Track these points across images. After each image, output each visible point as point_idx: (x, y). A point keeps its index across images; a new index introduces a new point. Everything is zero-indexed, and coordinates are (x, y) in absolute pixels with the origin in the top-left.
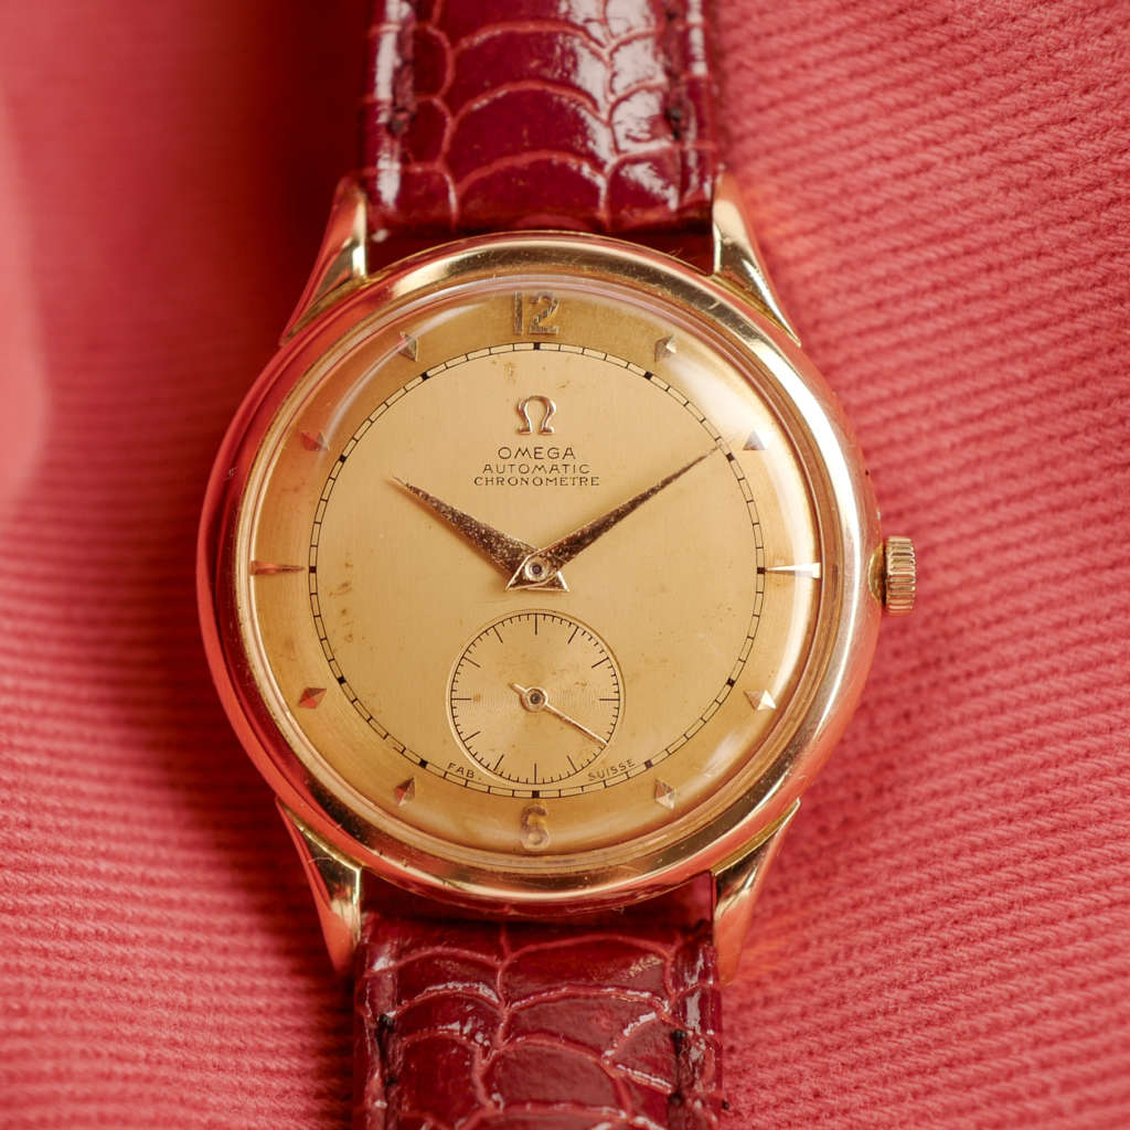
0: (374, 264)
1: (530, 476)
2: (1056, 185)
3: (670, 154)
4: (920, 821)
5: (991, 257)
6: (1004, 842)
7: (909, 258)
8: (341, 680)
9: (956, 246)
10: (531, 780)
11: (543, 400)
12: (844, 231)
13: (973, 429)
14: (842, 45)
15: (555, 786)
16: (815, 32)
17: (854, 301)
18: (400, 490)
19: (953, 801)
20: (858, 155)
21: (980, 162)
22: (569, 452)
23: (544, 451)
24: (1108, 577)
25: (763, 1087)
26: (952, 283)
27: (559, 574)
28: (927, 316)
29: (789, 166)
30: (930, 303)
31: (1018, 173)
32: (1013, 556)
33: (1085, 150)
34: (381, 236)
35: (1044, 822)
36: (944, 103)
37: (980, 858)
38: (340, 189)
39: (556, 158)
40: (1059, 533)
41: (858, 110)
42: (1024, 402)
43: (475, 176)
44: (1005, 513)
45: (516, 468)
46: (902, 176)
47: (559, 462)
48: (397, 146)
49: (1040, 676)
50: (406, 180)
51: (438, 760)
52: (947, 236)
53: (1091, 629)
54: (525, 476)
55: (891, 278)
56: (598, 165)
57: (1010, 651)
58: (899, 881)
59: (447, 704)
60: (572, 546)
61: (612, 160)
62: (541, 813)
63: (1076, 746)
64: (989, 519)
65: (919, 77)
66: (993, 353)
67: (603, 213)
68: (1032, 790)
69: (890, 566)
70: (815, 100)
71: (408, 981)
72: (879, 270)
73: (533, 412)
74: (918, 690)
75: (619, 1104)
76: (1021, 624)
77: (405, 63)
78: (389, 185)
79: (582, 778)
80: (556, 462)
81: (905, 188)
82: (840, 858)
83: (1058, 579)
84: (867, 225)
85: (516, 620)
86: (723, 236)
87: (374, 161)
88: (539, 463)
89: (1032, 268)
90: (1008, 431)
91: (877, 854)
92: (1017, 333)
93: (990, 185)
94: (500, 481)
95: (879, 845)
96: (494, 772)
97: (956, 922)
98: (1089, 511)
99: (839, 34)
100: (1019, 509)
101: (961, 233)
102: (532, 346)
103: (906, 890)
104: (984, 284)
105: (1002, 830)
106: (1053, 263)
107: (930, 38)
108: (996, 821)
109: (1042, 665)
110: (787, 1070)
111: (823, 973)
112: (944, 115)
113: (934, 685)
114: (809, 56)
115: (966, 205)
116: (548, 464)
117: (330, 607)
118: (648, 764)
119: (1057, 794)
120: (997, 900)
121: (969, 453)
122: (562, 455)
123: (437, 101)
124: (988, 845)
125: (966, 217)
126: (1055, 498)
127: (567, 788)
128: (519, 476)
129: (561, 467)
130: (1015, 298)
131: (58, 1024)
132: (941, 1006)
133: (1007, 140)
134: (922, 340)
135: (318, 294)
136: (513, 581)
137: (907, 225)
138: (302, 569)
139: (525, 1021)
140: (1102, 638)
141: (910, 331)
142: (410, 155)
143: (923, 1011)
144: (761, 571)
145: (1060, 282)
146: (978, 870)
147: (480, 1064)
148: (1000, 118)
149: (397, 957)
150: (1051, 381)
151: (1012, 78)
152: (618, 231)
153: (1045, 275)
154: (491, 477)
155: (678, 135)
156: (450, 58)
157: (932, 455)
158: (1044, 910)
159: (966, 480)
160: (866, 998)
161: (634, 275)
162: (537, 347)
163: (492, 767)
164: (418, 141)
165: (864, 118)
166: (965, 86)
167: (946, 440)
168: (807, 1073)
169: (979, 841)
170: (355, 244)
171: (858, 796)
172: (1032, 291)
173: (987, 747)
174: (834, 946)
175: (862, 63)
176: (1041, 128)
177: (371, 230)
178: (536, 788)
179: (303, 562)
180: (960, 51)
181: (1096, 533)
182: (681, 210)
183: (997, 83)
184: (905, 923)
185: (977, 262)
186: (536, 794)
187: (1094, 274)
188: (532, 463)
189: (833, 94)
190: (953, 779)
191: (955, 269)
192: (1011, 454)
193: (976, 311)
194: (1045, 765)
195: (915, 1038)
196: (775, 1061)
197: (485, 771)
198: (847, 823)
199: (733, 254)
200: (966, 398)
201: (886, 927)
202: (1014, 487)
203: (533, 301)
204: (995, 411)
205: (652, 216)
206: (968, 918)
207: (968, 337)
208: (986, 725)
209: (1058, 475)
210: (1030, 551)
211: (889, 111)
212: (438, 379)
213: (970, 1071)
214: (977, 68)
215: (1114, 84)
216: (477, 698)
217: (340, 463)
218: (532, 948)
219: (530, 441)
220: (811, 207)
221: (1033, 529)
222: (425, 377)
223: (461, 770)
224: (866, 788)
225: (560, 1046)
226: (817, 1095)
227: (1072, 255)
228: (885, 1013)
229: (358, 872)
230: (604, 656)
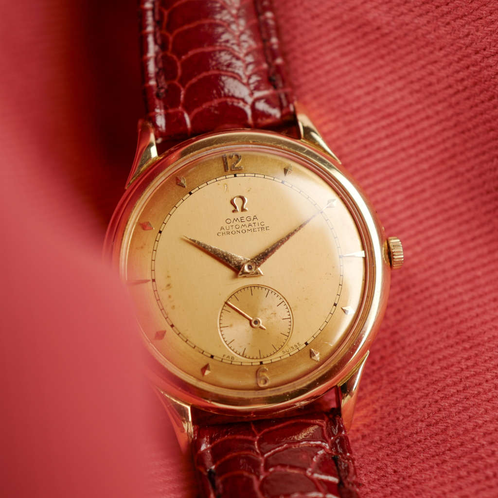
0: (160, 152)
1: (240, 229)
2: (432, 89)
3: (273, 95)
4: (414, 353)
5: (408, 121)
6: (452, 356)
7: (374, 126)
8: (172, 326)
9: (393, 119)
10: (259, 357)
11: (242, 197)
12: (347, 118)
13: (409, 192)
14: (336, 44)
15: (270, 358)
17: (355, 146)
18: (187, 242)
19: (426, 342)
20: (349, 87)
21: (399, 84)
22: (255, 218)
23: (245, 218)
24: (471, 245)
25: (371, 473)
26: (394, 134)
27: (259, 269)
28: (385, 148)
29: (321, 95)
30: (386, 143)
31: (416, 86)
32: (432, 241)
33: (443, 73)
34: (159, 141)
35: (467, 345)
36: (381, 62)
37: (444, 364)
38: (140, 123)
40: (449, 229)
41: (346, 69)
42: (428, 179)
43: (196, 111)
44: (426, 224)
45: (234, 227)
46: (368, 93)
47: (251, 222)
48: (162, 104)
49: (452, 287)
50: (168, 117)
51: (218, 354)
52: (389, 115)
53: (468, 266)
54: (238, 230)
55: (369, 135)
56: (246, 103)
57: (437, 279)
58: (410, 379)
59: (219, 330)
60: (264, 256)
61: (250, 100)
62: (264, 371)
63: (473, 313)
64: (420, 228)
65: (369, 53)
66: (413, 160)
67: (250, 120)
68: (458, 333)
69: (392, 248)
70: (328, 67)
71: (216, 452)
72: (364, 132)
73: (238, 202)
74: (401, 300)
76: (440, 268)
77: (160, 69)
78: (161, 121)
79: (280, 354)
80: (250, 222)
81: (369, 98)
82: (383, 373)
83: (451, 248)
84: (356, 115)
85: (243, 290)
86: (302, 123)
87: (154, 111)
88: (243, 223)
89: (426, 124)
90: (423, 191)
91: (398, 369)
92: (422, 151)
93: (405, 92)
94: (228, 233)
95: (399, 365)
96: (243, 356)
97: (439, 391)
98: (459, 220)
99: (335, 39)
100: (432, 222)
101: (395, 113)
102: (233, 176)
103: (415, 381)
104: (407, 133)
105: (450, 351)
106: (433, 121)
107: (372, 37)
108: (446, 348)
109: (451, 283)
110: (379, 464)
111: (386, 421)
112: (381, 67)
113: (408, 297)
114: (323, 50)
115: (396, 101)
116: (247, 223)
117: (163, 295)
118: (306, 344)
119: (469, 334)
120: (454, 380)
121: (408, 203)
122: (252, 219)
123: (176, 82)
124: (445, 358)
125: (396, 107)
126: (446, 216)
127: (275, 358)
128: (236, 230)
129: (254, 225)
130: (420, 137)
132: (441, 426)
133: (409, 73)
134: (384, 159)
135: (140, 168)
136: (240, 273)
137: (373, 113)
138: (149, 281)
139: (271, 461)
140: (473, 269)
141: (379, 156)
142: (168, 106)
143: (434, 430)
144: (341, 257)
145: (437, 128)
146: (442, 369)
148: (405, 65)
149: (210, 443)
150: (438, 169)
151: (409, 49)
152: (256, 127)
153: (431, 126)
154: (224, 232)
155: (275, 87)
156: (179, 64)
157: (394, 204)
158: (476, 381)
159: (409, 213)
160: (407, 428)
162: (235, 176)
163: (241, 354)
164: (170, 101)
166: (389, 54)
167: (399, 198)
168: (389, 463)
169: (441, 357)
170: (151, 145)
171: (385, 347)
172: (427, 134)
173: (435, 319)
174: (388, 409)
175: (345, 50)
176: (423, 67)
177: (156, 139)
178: (261, 360)
179: (149, 277)
180: (385, 40)
181: (464, 228)
182: (282, 116)
183: (403, 52)
184: (417, 395)
185: (403, 124)
186: (261, 363)
187: (451, 123)
188: (241, 224)
189: (335, 64)
190: (424, 335)
191: (395, 128)
192: (426, 200)
193: (405, 144)
194: (461, 322)
195: (432, 441)
196: (373, 461)
197: (238, 356)
198: (382, 358)
199: (307, 130)
200: (404, 180)
201: (410, 398)
202: (428, 214)
203: (231, 157)
204: (416, 184)
205: (269, 121)
206: (444, 389)
207: (403, 155)
208: (433, 310)
209: (446, 206)
210: (438, 239)
211: (358, 68)
212: (196, 194)
213: (459, 451)
214: (394, 46)
215: (452, 45)
216: (231, 326)
217: (159, 234)
218: (266, 430)
219: (239, 214)
220: (332, 110)
221: (438, 229)
222: (190, 194)
223: (228, 357)
224: (388, 343)
226: (395, 472)
227: (442, 117)
228: (417, 433)
229: (189, 408)
230: (281, 301)
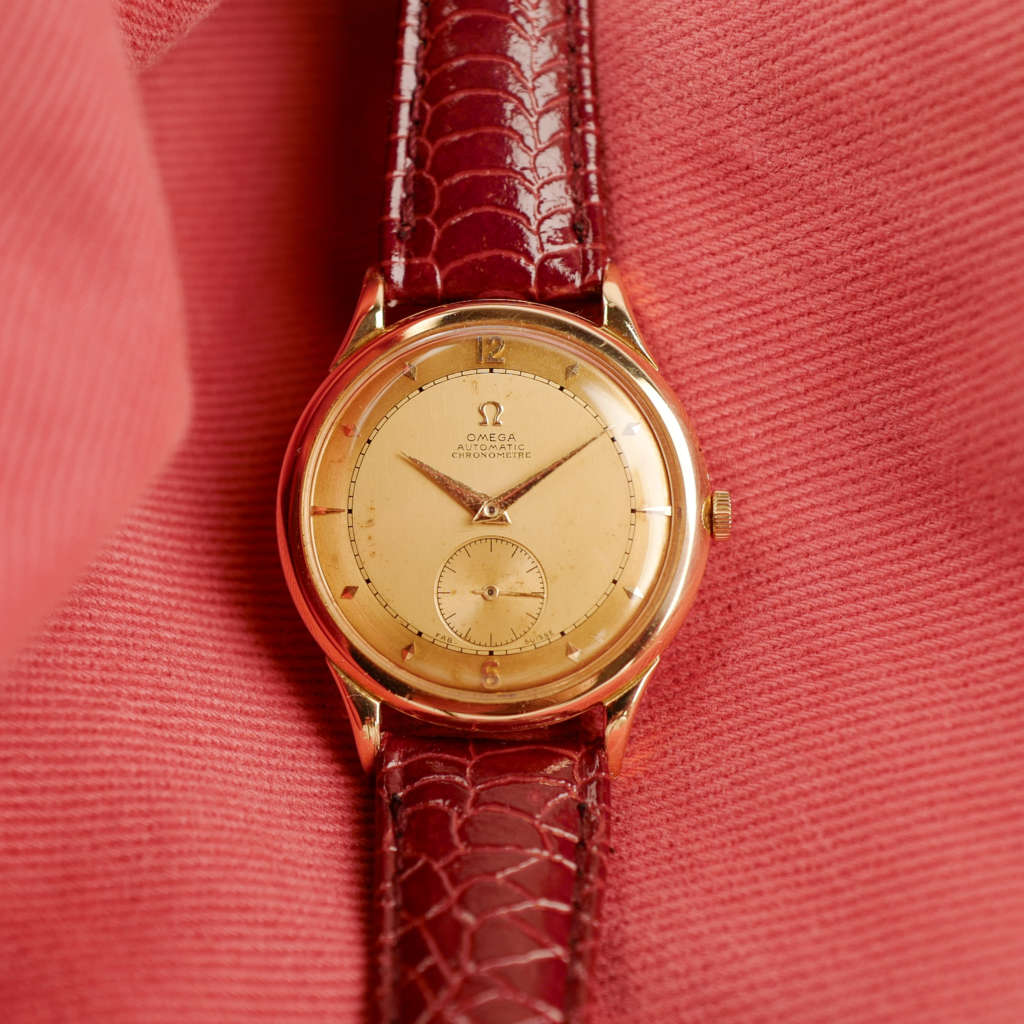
0: (388, 321)
1: (487, 452)
2: (819, 270)
3: (576, 252)
4: (738, 674)
5: (779, 315)
6: (790, 684)
7: (728, 317)
8: (368, 581)
9: (757, 309)
10: (489, 644)
11: (496, 405)
12: (686, 300)
13: (769, 425)
14: (684, 184)
15: (506, 648)
16: (668, 175)
17: (694, 344)
18: (404, 460)
19: (758, 660)
20: (695, 252)
21: (770, 256)
22: (512, 437)
23: (496, 436)
24: (856, 518)
25: (637, 842)
26: (755, 332)
27: (506, 513)
28: (740, 353)
29: (652, 260)
30: (741, 345)
31: (795, 263)
32: (796, 505)
33: (836, 248)
34: (393, 304)
35: (816, 672)
36: (748, 219)
37: (775, 695)
38: (368, 274)
39: (504, 254)
40: (825, 490)
41: (695, 224)
42: (802, 407)
43: (452, 265)
44: (790, 478)
45: (478, 447)
46: (723, 265)
47: (506, 443)
48: (403, 248)
49: (814, 581)
50: (409, 268)
51: (429, 632)
52: (752, 303)
53: (845, 550)
54: (484, 452)
55: (717, 329)
56: (530, 259)
57: (794, 566)
58: (723, 712)
59: (435, 596)
60: (514, 495)
61: (538, 257)
62: (495, 665)
63: (836, 624)
64: (781, 482)
65: (732, 203)
66: (781, 376)
67: (533, 289)
68: (808, 652)
69: (715, 508)
70: (667, 218)
71: (409, 774)
72: (709, 325)
73: (489, 411)
74: (736, 591)
75: (544, 847)
76: (803, 548)
77: (408, 196)
78: (398, 274)
79: (520, 643)
80: (504, 443)
81: (725, 273)
82: (687, 698)
83: (826, 519)
84: (701, 296)
85: (478, 543)
86: (609, 302)
87: (390, 258)
88: (493, 443)
89: (805, 322)
90: (792, 426)
91: (710, 695)
92: (796, 364)
93: (778, 270)
94: (469, 455)
95: (712, 689)
96: (465, 639)
97: (759, 735)
98: (845, 476)
99: (682, 176)
100: (800, 476)
101: (760, 301)
102: (488, 370)
103: (729, 716)
104: (775, 333)
105: (790, 678)
106: (818, 319)
107: (739, 179)
108: (785, 672)
109: (815, 574)
110: (653, 831)
111: (676, 770)
112: (748, 227)
113: (747, 588)
114: (664, 191)
115: (763, 283)
116: (498, 444)
117: (361, 536)
118: (563, 634)
119: (823, 654)
120: (785, 720)
121: (768, 440)
122: (507, 438)
123: (429, 220)
124: (780, 687)
125: (763, 291)
126: (822, 469)
127: (512, 648)
128: (480, 451)
129: (510, 447)
130: (795, 341)
131: (190, 795)
132: (750, 787)
133: (787, 242)
134: (736, 369)
135: (355, 341)
136: (476, 517)
137: (726, 296)
138: (343, 511)
139: (484, 796)
140: (853, 556)
141: (729, 363)
142: (412, 253)
143: (739, 791)
144: (633, 511)
145: (822, 331)
146: (774, 702)
147: (455, 824)
148: (784, 228)
149: (403, 759)
150: (820, 394)
151: (790, 204)
152: (542, 300)
153: (814, 327)
154: (463, 452)
155: (581, 241)
156: (437, 192)
157: (744, 442)
158: (813, 726)
159: (766, 457)
160: (703, 784)
161: (552, 326)
162: (491, 371)
163: (463, 636)
164: (416, 244)
165: (699, 229)
166: (761, 208)
167: (752, 432)
168: (665, 832)
169: (774, 684)
170: (377, 308)
171: (699, 659)
172: (805, 337)
173: (781, 626)
174: (683, 753)
175: (698, 195)
176: (809, 234)
177: (387, 300)
178: (492, 649)
179: (343, 506)
180: (757, 187)
181: (849, 490)
182: (583, 287)
183: (781, 207)
184: (727, 737)
185: (771, 319)
186: (491, 653)
187: (844, 326)
188: (488, 443)
189: (679, 214)
190: (758, 648)
191: (756, 324)
192: (794, 441)
193: (770, 350)
194: (817, 636)
195: (733, 808)
196: (645, 825)
197: (459, 638)
198: (692, 676)
199: (615, 313)
200: (765, 405)
201: (716, 740)
202: (796, 462)
203: (489, 342)
204: (784, 413)
205: (564, 291)
206: (767, 732)
207: (766, 366)
208: (779, 613)
209: (824, 454)
210: (807, 502)
211: (714, 225)
212: (429, 390)
213: (766, 827)
214: (768, 197)
215: (852, 206)
216: (454, 592)
217: (367, 444)
218: (488, 753)
219: (489, 429)
220: (666, 285)
221: (809, 488)
222: (421, 390)
223: (444, 638)
224: (704, 654)
225: (507, 811)
226: (671, 845)
227: (830, 313)
228: (715, 793)
229: (378, 704)
230: (534, 565)
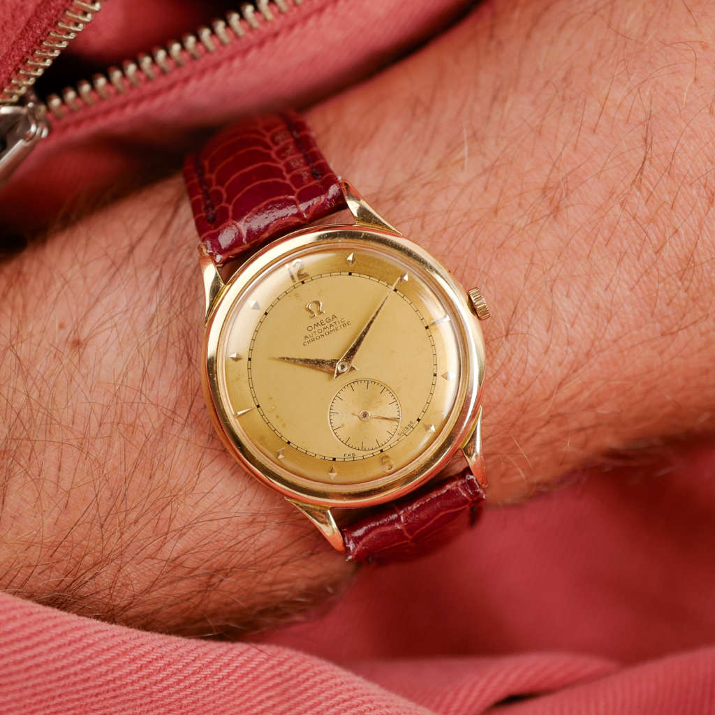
8: (289, 442)
10: (377, 446)
15: (389, 444)
22: (334, 317)
23: (324, 321)
27: (352, 365)
45: (317, 333)
54: (321, 334)
59: (333, 433)
60: (353, 352)
62: (387, 457)
69: (473, 299)
73: (313, 308)
79: (396, 437)
80: (331, 323)
85: (343, 389)
88: (324, 326)
94: (313, 340)
96: (362, 450)
116: (328, 325)
117: (272, 418)
118: (419, 420)
122: (331, 319)
127: (393, 442)
136: (335, 375)
138: (254, 408)
144: (427, 328)
154: (309, 340)
162: (303, 283)
178: (381, 448)
179: (253, 405)
188: (322, 327)
197: (358, 451)
212: (271, 312)
217: (249, 361)
219: (318, 318)
222: (266, 313)
223: (349, 455)
229: (328, 512)
230: (383, 387)
